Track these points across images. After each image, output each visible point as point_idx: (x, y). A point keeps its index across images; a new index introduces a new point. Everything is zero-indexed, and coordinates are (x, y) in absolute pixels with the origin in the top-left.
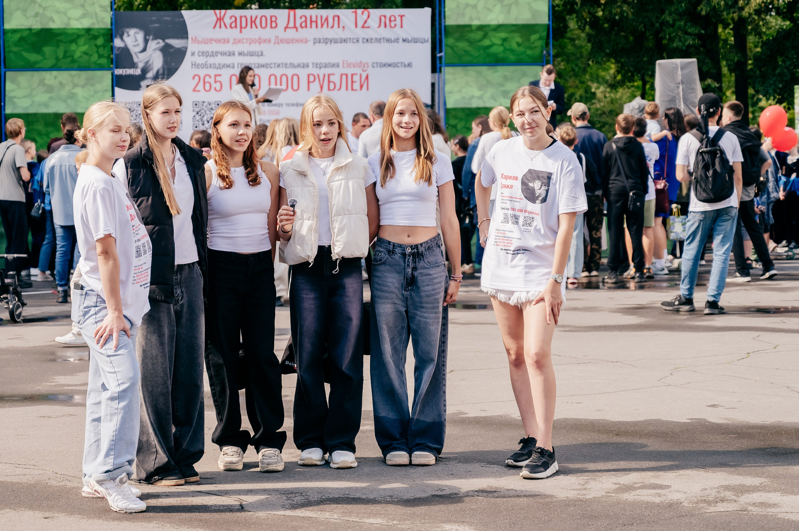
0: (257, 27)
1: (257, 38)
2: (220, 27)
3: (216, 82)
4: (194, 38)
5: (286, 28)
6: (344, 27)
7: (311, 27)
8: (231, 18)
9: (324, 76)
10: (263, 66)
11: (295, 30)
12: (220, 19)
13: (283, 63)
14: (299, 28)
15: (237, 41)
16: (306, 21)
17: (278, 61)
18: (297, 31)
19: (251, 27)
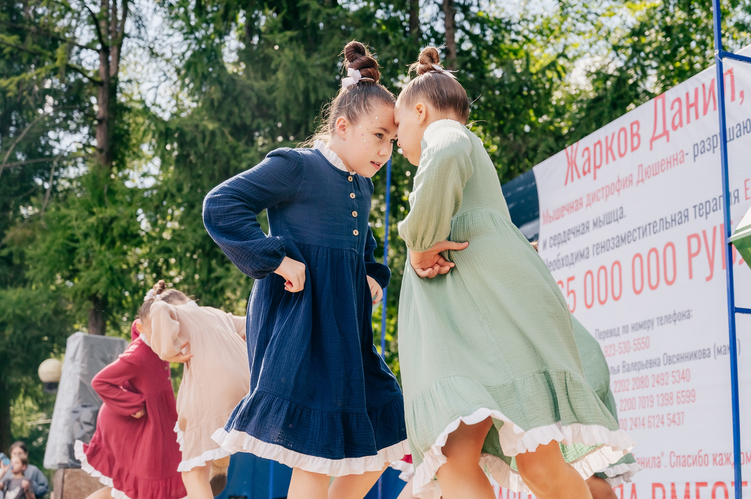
0: (614, 159)
1: (615, 180)
2: (572, 180)
3: (569, 293)
4: (545, 214)
5: (654, 139)
6: (742, 94)
7: (688, 121)
8: (583, 156)
9: (715, 229)
10: (623, 240)
11: (665, 138)
12: (572, 163)
13: (649, 224)
14: (671, 133)
15: (593, 198)
16: (680, 111)
17: (643, 223)
18: (668, 140)
19: (607, 162)
